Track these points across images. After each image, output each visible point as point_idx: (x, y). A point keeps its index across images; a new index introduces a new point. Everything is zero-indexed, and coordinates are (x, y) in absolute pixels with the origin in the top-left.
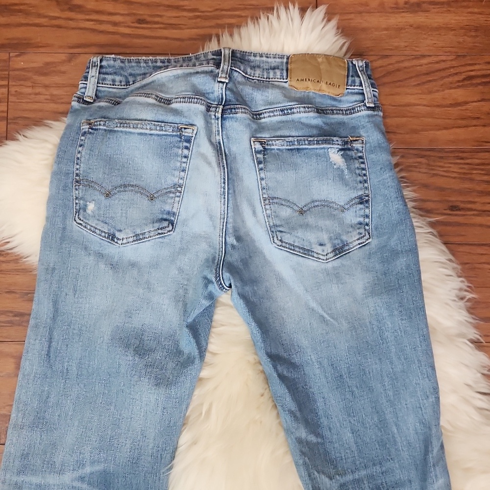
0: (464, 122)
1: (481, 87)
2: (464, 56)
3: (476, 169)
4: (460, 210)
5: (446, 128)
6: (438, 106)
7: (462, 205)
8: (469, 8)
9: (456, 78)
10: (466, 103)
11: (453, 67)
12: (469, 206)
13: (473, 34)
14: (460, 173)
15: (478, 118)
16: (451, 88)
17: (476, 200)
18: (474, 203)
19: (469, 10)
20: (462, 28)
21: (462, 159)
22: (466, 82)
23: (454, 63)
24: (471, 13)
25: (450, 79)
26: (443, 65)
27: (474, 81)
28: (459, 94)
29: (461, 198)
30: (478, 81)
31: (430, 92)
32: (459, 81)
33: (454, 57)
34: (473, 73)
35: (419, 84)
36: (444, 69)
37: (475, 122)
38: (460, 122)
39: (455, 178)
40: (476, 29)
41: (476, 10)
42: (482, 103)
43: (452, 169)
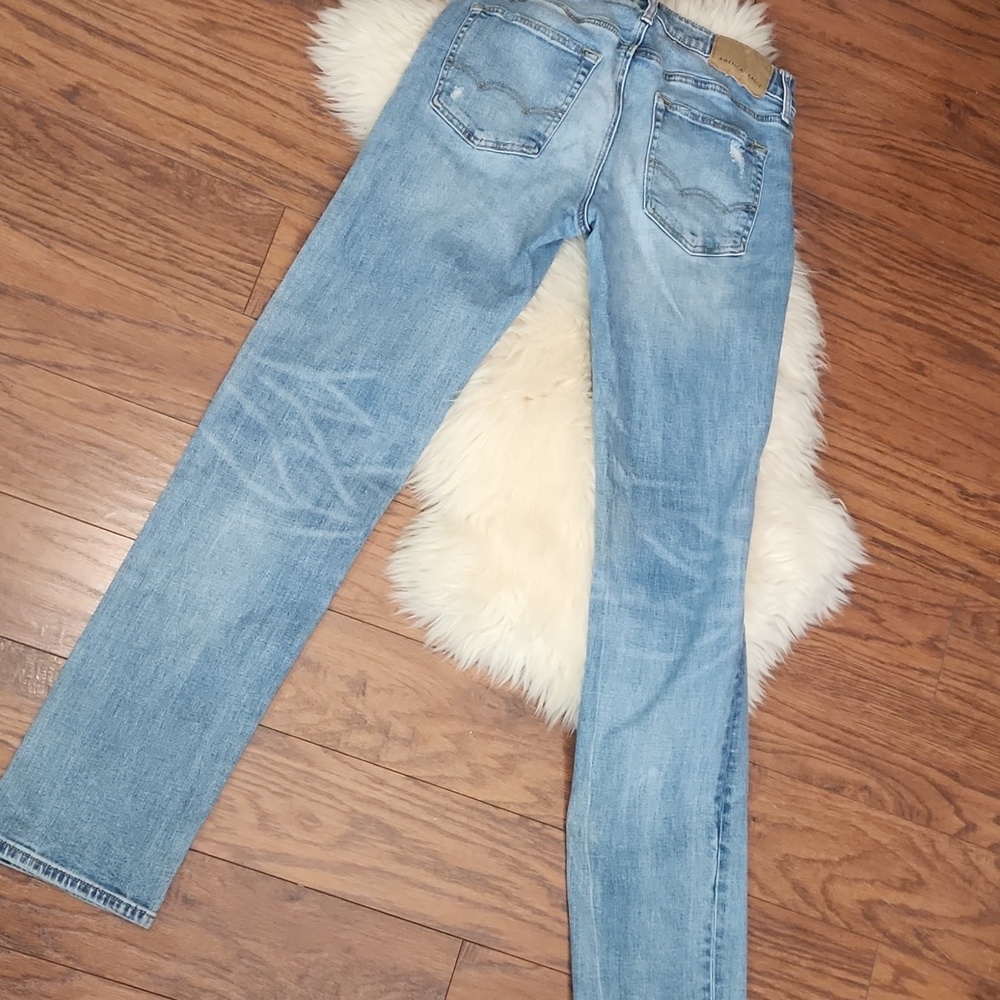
0: (871, 190)
1: (899, 161)
2: (891, 123)
3: (868, 242)
4: (838, 276)
5: (850, 188)
6: (849, 162)
7: (842, 273)
8: (911, 77)
9: (876, 142)
10: (878, 171)
11: (877, 129)
12: (849, 276)
13: (908, 105)
14: (850, 239)
15: (886, 191)
16: (867, 149)
17: (859, 273)
18: (856, 275)
19: (911, 79)
20: (898, 94)
21: (857, 225)
22: (885, 150)
23: (879, 126)
24: (910, 82)
25: (871, 140)
26: (866, 123)
27: (895, 153)
28: (875, 159)
29: (843, 265)
30: (899, 154)
31: (845, 144)
32: (877, 146)
33: (879, 119)
34: (895, 144)
35: (836, 131)
36: (867, 127)
37: (881, 194)
38: (867, 187)
39: (843, 241)
40: (912, 102)
41: (917, 82)
42: (896, 178)
43: (843, 231)
